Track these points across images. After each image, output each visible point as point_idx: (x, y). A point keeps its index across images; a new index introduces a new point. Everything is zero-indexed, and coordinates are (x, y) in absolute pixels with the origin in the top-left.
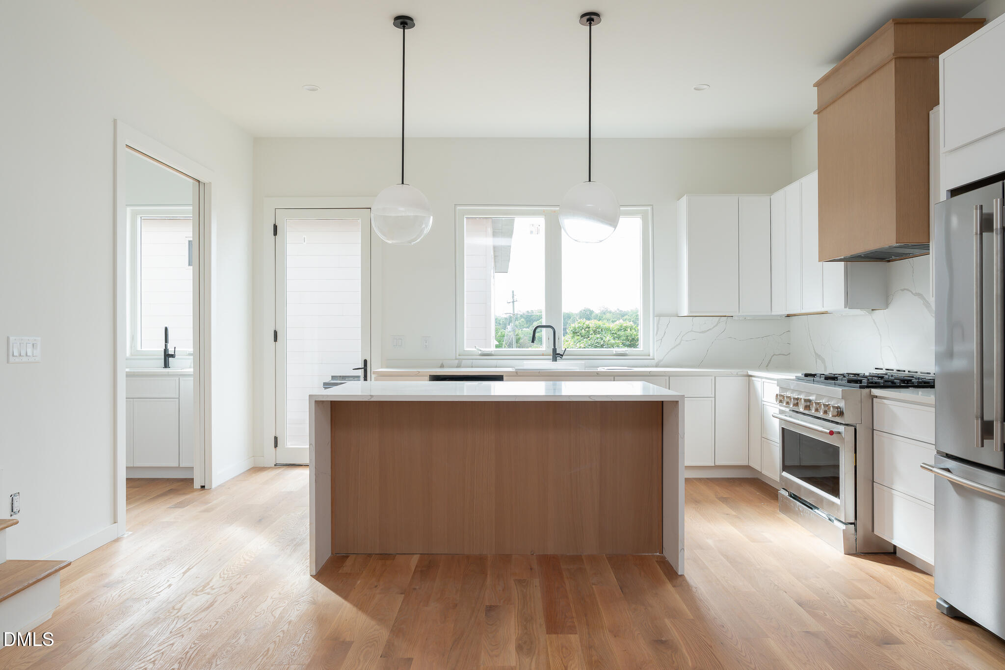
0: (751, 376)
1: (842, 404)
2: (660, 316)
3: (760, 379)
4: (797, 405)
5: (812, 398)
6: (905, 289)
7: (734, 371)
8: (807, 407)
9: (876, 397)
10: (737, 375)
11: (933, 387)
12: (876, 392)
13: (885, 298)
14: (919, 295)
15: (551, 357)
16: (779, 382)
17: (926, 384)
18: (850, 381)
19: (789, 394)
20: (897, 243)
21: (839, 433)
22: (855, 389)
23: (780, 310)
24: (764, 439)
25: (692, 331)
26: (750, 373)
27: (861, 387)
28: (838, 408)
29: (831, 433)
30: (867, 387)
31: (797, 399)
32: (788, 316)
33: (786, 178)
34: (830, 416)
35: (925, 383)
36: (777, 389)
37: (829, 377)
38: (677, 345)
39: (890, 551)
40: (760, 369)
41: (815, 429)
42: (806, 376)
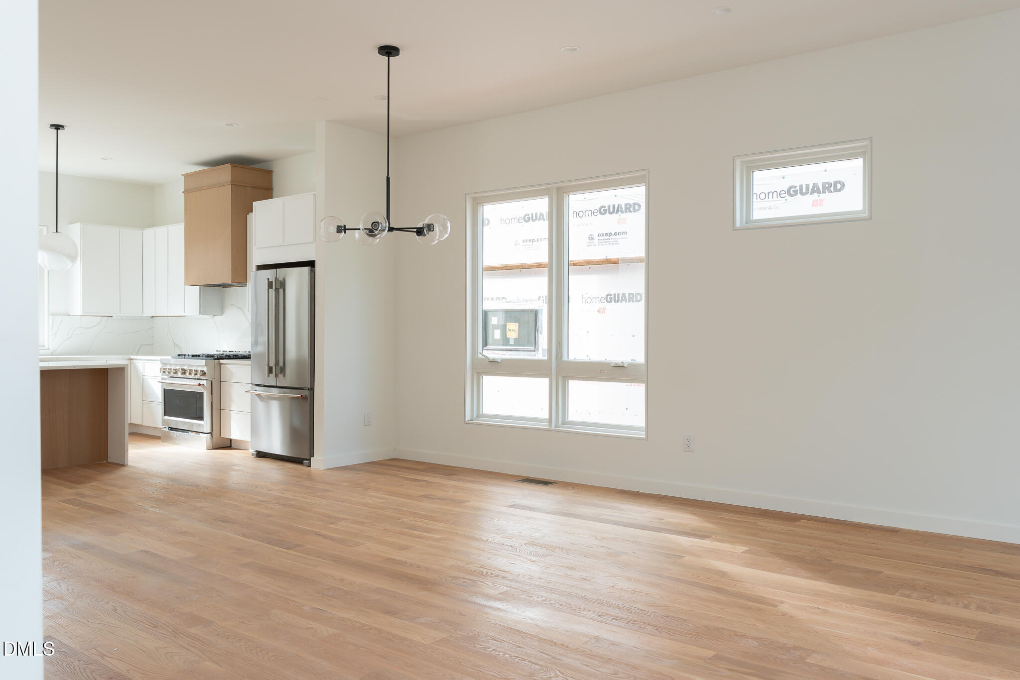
0: (132, 359)
1: (205, 369)
2: (53, 316)
3: (141, 361)
4: (176, 373)
5: (185, 368)
6: (233, 305)
8: (184, 373)
9: (222, 364)
11: (250, 358)
12: (222, 361)
13: (221, 309)
14: (240, 308)
16: (161, 361)
17: (247, 357)
18: (208, 357)
19: (168, 367)
20: (232, 282)
21: (203, 385)
22: (211, 361)
23: (149, 313)
24: (147, 401)
25: (80, 327)
26: (132, 357)
27: (215, 359)
28: (202, 371)
29: (200, 385)
30: (219, 359)
31: (176, 370)
32: (152, 317)
34: (198, 376)
35: (244, 356)
36: (159, 365)
37: (193, 356)
38: (69, 338)
39: (228, 445)
40: (137, 354)
41: (189, 385)
42: (179, 355)
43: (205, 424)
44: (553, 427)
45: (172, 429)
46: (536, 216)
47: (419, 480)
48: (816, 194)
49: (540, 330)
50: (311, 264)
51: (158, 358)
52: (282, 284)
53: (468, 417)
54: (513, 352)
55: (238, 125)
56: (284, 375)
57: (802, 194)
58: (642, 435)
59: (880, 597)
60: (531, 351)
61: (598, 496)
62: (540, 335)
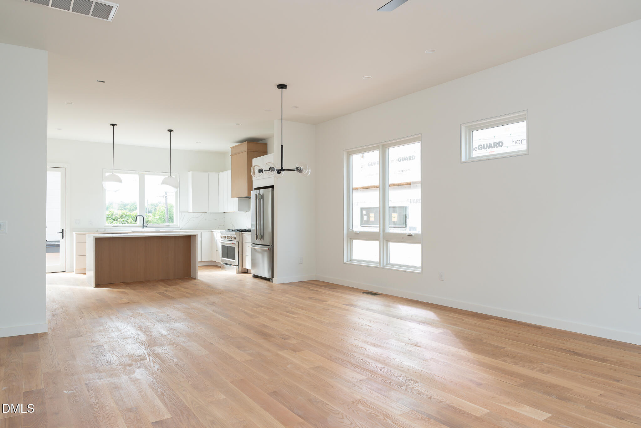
0: (213, 232)
1: (235, 236)
2: (182, 212)
3: (215, 232)
4: (225, 238)
5: (229, 236)
7: (208, 230)
8: (228, 238)
10: (209, 232)
11: (251, 231)
12: (243, 233)
15: (142, 227)
16: (221, 232)
18: (237, 230)
19: (223, 235)
20: (247, 196)
21: (235, 244)
22: (238, 232)
23: (222, 211)
24: (217, 251)
25: (193, 217)
26: (213, 231)
28: (235, 237)
29: (233, 243)
30: (241, 232)
31: (225, 236)
32: (224, 213)
33: (224, 170)
34: (233, 240)
36: (220, 235)
37: (233, 230)
38: (188, 222)
39: (246, 272)
40: (215, 230)
41: (229, 243)
42: (228, 230)
43: (236, 261)
44: (381, 266)
45: (225, 264)
46: (404, 158)
47: (315, 290)
48: (490, 148)
49: (407, 217)
50: (272, 187)
51: (219, 231)
52: (262, 197)
53: (345, 261)
54: (399, 228)
55: (241, 124)
56: (263, 239)
57: (484, 148)
58: (420, 271)
59: (488, 360)
60: (404, 228)
61: (395, 302)
62: (407, 219)
